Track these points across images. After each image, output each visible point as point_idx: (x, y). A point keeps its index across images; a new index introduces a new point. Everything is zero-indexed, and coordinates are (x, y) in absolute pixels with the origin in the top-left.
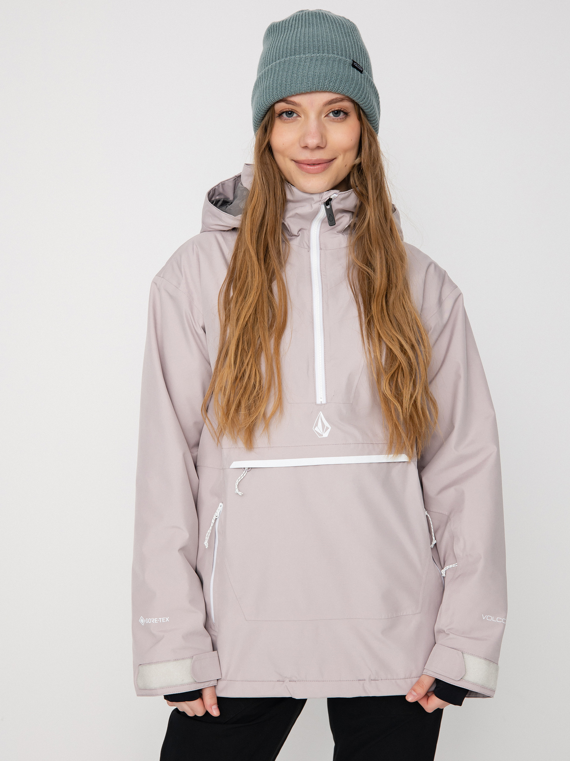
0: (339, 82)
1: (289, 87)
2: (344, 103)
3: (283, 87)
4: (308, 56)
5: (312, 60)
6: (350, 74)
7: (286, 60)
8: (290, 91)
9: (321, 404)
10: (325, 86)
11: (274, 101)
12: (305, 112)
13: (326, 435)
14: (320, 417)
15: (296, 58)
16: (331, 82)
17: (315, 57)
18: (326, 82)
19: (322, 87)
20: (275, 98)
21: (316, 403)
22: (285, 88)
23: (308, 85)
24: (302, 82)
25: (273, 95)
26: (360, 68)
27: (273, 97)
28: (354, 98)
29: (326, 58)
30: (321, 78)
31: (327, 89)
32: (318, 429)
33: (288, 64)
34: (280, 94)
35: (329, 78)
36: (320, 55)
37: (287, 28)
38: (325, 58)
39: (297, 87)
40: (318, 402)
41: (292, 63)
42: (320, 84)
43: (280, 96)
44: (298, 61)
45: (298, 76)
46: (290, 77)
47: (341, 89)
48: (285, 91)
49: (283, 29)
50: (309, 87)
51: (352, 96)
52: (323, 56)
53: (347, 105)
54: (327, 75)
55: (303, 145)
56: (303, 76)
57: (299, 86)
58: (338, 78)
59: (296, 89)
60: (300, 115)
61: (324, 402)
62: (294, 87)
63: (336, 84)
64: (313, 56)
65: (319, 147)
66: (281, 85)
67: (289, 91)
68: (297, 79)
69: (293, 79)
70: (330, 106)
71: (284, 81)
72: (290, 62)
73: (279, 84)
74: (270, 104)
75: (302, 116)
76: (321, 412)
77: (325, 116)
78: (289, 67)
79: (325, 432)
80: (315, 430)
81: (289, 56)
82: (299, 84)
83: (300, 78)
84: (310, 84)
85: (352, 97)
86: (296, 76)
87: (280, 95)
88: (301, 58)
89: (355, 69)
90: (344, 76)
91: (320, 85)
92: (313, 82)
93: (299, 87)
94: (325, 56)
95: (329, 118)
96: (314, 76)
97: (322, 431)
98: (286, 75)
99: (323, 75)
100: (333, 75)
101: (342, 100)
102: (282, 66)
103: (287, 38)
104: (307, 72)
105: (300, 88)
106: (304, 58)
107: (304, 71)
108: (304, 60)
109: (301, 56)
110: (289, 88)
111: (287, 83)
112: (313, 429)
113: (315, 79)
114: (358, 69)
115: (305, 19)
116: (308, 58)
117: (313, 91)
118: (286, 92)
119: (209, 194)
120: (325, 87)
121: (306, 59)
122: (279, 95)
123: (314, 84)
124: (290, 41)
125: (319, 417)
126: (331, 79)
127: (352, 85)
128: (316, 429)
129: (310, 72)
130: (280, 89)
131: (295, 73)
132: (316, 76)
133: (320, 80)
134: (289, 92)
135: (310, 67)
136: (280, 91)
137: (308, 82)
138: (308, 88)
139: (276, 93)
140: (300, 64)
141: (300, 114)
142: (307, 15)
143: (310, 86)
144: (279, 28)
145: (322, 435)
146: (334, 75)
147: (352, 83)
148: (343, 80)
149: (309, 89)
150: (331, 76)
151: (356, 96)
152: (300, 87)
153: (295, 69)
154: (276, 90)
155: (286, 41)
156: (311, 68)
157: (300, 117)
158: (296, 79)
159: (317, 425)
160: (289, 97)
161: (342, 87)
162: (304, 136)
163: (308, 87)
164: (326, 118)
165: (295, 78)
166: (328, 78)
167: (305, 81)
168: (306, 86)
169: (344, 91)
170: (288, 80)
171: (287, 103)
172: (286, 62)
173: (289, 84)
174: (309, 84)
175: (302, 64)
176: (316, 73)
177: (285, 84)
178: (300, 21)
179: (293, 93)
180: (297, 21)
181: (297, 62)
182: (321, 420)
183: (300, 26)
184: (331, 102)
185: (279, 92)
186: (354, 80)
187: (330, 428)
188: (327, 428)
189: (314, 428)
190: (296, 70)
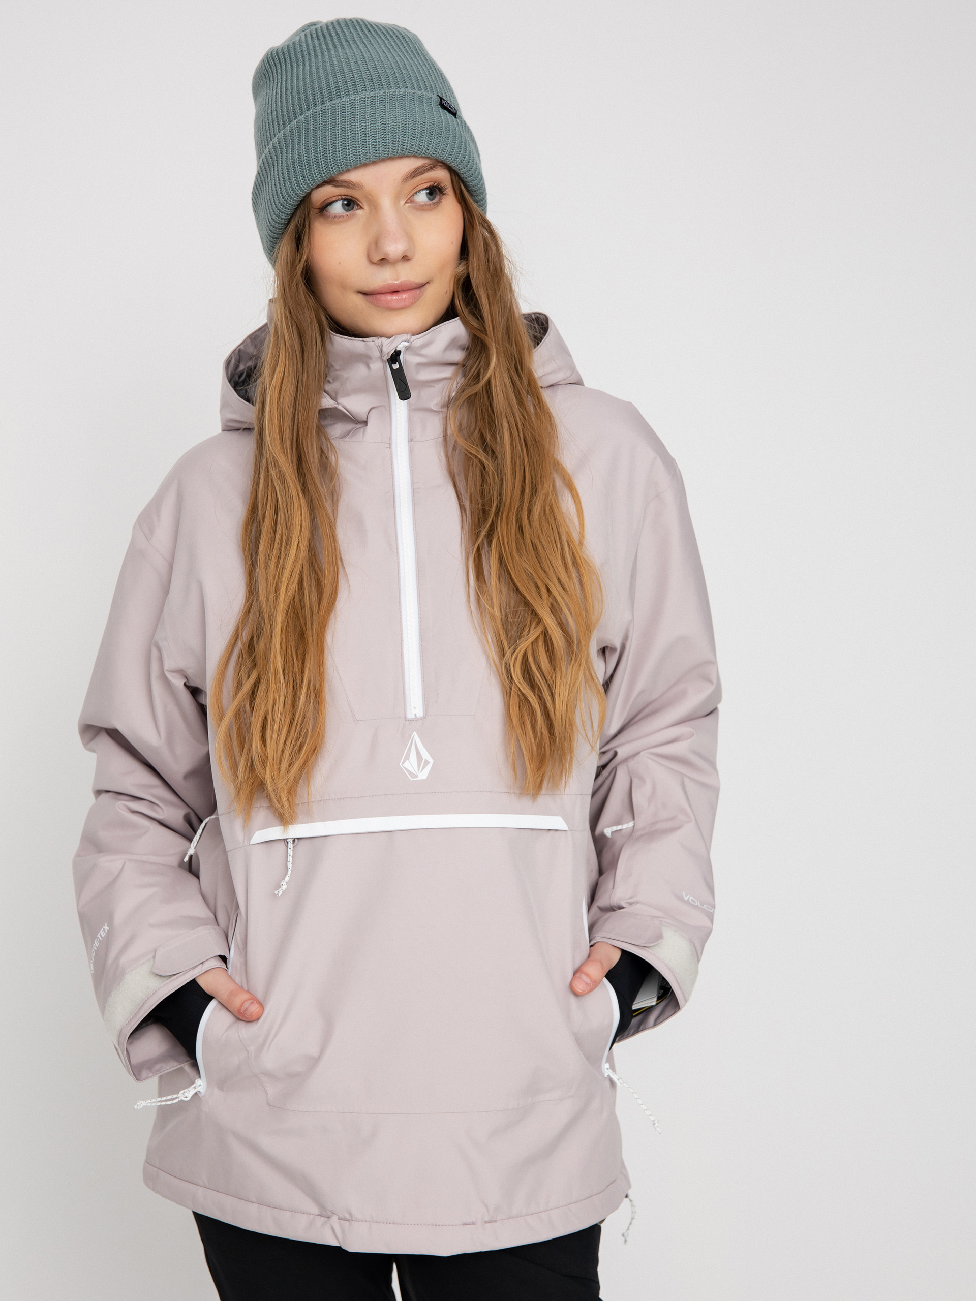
0: (426, 136)
1: (339, 157)
2: (436, 172)
3: (329, 158)
4: (364, 97)
5: (374, 103)
6: (441, 121)
7: (324, 108)
8: (342, 163)
9: (416, 719)
10: (404, 146)
11: (312, 185)
12: (370, 197)
13: (423, 775)
14: (414, 740)
15: (343, 103)
16: (414, 137)
17: (378, 97)
18: (405, 139)
19: (399, 149)
20: (316, 179)
21: (405, 717)
22: (332, 158)
23: (374, 149)
24: (363, 143)
25: (309, 175)
26: (452, 109)
27: (310, 178)
28: (453, 164)
29: (396, 95)
30: (396, 133)
31: (407, 151)
32: (411, 764)
33: (331, 116)
34: (325, 170)
35: (409, 131)
36: (385, 93)
37: (306, 53)
38: (394, 96)
39: (354, 154)
40: (410, 716)
41: (338, 112)
42: (395, 144)
43: (323, 175)
44: (348, 107)
45: (353, 135)
46: (338, 137)
47: (432, 148)
48: (333, 165)
49: (300, 56)
50: (376, 151)
51: (450, 159)
52: (391, 93)
53: (441, 175)
54: (405, 126)
55: (376, 258)
56: (363, 133)
57: (359, 152)
58: (423, 130)
59: (354, 159)
60: (361, 204)
61: (420, 714)
62: (349, 155)
63: (422, 140)
64: (374, 95)
65: (405, 258)
66: (323, 155)
67: (340, 163)
68: (353, 140)
69: (346, 141)
70: (413, 180)
71: (329, 146)
72: (333, 111)
73: (320, 153)
74: (305, 192)
75: (366, 207)
76: (415, 733)
77: (406, 203)
78: (333, 121)
79: (421, 771)
80: (404, 767)
81: (326, 100)
82: (358, 148)
83: (358, 136)
84: (378, 146)
85: (449, 161)
86: (349, 134)
87: (324, 173)
88: (352, 101)
89: (446, 111)
90: (433, 124)
91: (395, 146)
92: (383, 141)
93: (358, 154)
94: (394, 94)
95: (414, 205)
96: (383, 131)
97: (417, 770)
98: (331, 134)
99: (398, 126)
100: (414, 126)
101: (432, 168)
102: (320, 120)
103: (314, 69)
104: (368, 125)
105: (362, 155)
106: (358, 100)
107: (362, 124)
108: (358, 105)
109: (352, 98)
110: (341, 157)
111: (334, 150)
112: (401, 764)
113: (385, 136)
114: (450, 112)
115: (337, 34)
116: (364, 99)
117: (383, 157)
118: (336, 166)
119: (228, 363)
120: (403, 148)
121: (362, 102)
122: (322, 172)
123: (385, 144)
124: (322, 74)
125: (412, 741)
126: (412, 132)
127: (448, 140)
128: (407, 765)
129: (374, 125)
130: (323, 162)
131: (348, 130)
132: (387, 130)
133: (395, 137)
134: (341, 165)
135: (372, 115)
136: (324, 165)
137: (374, 142)
138: (374, 154)
139: (316, 169)
140: (353, 112)
141: (360, 202)
142: (337, 27)
143: (377, 149)
144: (290, 56)
145: (417, 776)
146: (416, 124)
147: (448, 136)
148: (432, 132)
149: (377, 155)
150: (412, 127)
151: (457, 158)
152: (361, 153)
153: (345, 122)
154: (315, 165)
155: (315, 76)
156: (374, 117)
157: (361, 208)
158: (351, 140)
159: (407, 758)
160: (340, 173)
161: (433, 146)
162: (376, 243)
163: (374, 151)
164: (407, 205)
165: (348, 139)
166: (407, 130)
167: (369, 142)
168: (371, 151)
169: (436, 151)
170: (335, 143)
171: (336, 186)
172: (326, 112)
173: (339, 151)
174: (376, 145)
175: (358, 111)
176: (385, 126)
177: (331, 151)
178: (328, 38)
179: (349, 167)
180: (322, 39)
181: (348, 109)
182: (415, 749)
183: (331, 46)
184: (415, 173)
185: (322, 168)
186: (449, 130)
187: (431, 761)
188: (427, 763)
189: (404, 762)
190: (348, 125)
